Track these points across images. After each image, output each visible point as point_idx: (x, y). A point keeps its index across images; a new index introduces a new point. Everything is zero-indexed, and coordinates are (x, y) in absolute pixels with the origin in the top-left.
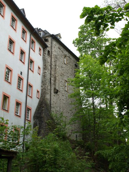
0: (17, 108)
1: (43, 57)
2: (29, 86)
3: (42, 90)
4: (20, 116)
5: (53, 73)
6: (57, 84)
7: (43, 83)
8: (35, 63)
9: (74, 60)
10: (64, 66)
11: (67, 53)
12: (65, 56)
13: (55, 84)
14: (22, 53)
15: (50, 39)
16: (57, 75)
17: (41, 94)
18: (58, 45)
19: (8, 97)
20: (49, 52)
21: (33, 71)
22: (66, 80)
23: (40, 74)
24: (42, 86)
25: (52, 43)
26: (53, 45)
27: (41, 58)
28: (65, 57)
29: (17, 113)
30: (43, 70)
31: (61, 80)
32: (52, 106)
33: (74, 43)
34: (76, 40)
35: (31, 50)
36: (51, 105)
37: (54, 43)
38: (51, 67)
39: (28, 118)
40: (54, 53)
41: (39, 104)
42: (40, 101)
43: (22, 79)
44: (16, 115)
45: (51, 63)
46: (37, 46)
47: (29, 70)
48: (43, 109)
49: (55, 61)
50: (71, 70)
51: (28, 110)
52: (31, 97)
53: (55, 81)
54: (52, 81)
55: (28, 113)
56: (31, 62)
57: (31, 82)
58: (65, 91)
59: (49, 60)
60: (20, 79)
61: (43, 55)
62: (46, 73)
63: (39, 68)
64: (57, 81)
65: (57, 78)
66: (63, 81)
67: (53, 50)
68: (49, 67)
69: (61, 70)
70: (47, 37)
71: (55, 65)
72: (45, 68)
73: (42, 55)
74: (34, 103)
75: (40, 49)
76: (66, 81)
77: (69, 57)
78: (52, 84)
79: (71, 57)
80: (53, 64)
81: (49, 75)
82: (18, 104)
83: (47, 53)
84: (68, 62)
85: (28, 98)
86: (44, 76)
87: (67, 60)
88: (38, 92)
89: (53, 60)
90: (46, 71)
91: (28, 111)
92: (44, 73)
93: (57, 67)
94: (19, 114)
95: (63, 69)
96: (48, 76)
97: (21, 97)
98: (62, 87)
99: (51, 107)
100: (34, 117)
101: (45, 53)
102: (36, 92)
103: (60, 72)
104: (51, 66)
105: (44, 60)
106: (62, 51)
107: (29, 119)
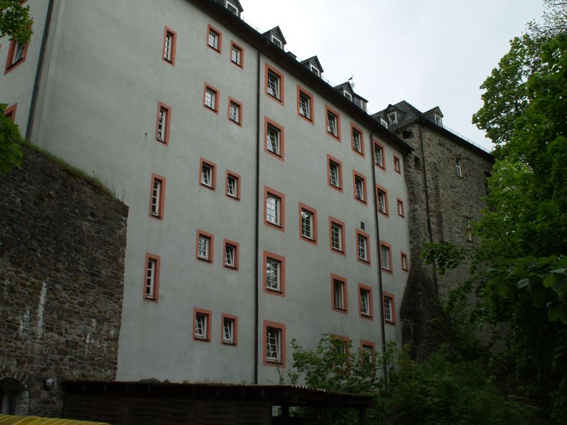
0: (363, 300)
1: (405, 176)
2: (383, 248)
3: (412, 250)
4: (370, 317)
5: (432, 206)
6: (446, 231)
7: (413, 233)
8: (389, 194)
9: (482, 162)
10: (458, 183)
11: (460, 151)
12: (458, 160)
13: (440, 232)
14: (359, 180)
15: (415, 130)
16: (442, 210)
17: (412, 260)
18: (436, 139)
19: (343, 283)
20: (417, 159)
21: (386, 215)
22: (467, 215)
23: (403, 216)
24: (411, 242)
25: (421, 138)
26: (426, 141)
27: (400, 179)
28: (457, 162)
29: (365, 311)
30: (410, 205)
31: (453, 219)
32: (438, 283)
33: (475, 121)
34: (481, 112)
35: (377, 168)
36: (436, 281)
37: (427, 135)
38: (426, 194)
39: (389, 317)
40: (429, 160)
41: (409, 283)
42: (410, 276)
43: (366, 238)
44: (362, 315)
45: (425, 184)
46: (389, 154)
47: (379, 214)
48: (419, 293)
49: (435, 178)
50: (476, 187)
51: (386, 300)
52: (390, 272)
53: (440, 223)
54: (432, 226)
55: (388, 307)
56: (380, 193)
57: (385, 238)
58: (468, 241)
59: (420, 178)
60: (362, 238)
61: (405, 170)
62: (416, 210)
63: (400, 202)
64: (444, 224)
65: (444, 215)
66: (460, 221)
67: (427, 153)
68: (423, 196)
69: (451, 193)
70: (408, 126)
71: (437, 188)
72: (413, 198)
73: (402, 171)
74: (397, 284)
75: (396, 160)
76: (466, 217)
77: (467, 159)
78: (433, 233)
79: (473, 157)
80: (431, 185)
81: (425, 213)
82: (364, 292)
83: (412, 163)
84: (466, 170)
85: (384, 274)
86: (413, 219)
87: (463, 167)
88: (404, 256)
89: (429, 176)
90: (417, 206)
91: (388, 302)
92: (413, 211)
93: (442, 191)
94: (368, 314)
95: (456, 190)
96: (422, 217)
97: (369, 275)
98: (459, 233)
99: (437, 285)
100: (401, 313)
101: (409, 166)
102: (399, 257)
103: (450, 200)
104: (426, 191)
105: (409, 182)
106: (448, 149)
107: (391, 320)
